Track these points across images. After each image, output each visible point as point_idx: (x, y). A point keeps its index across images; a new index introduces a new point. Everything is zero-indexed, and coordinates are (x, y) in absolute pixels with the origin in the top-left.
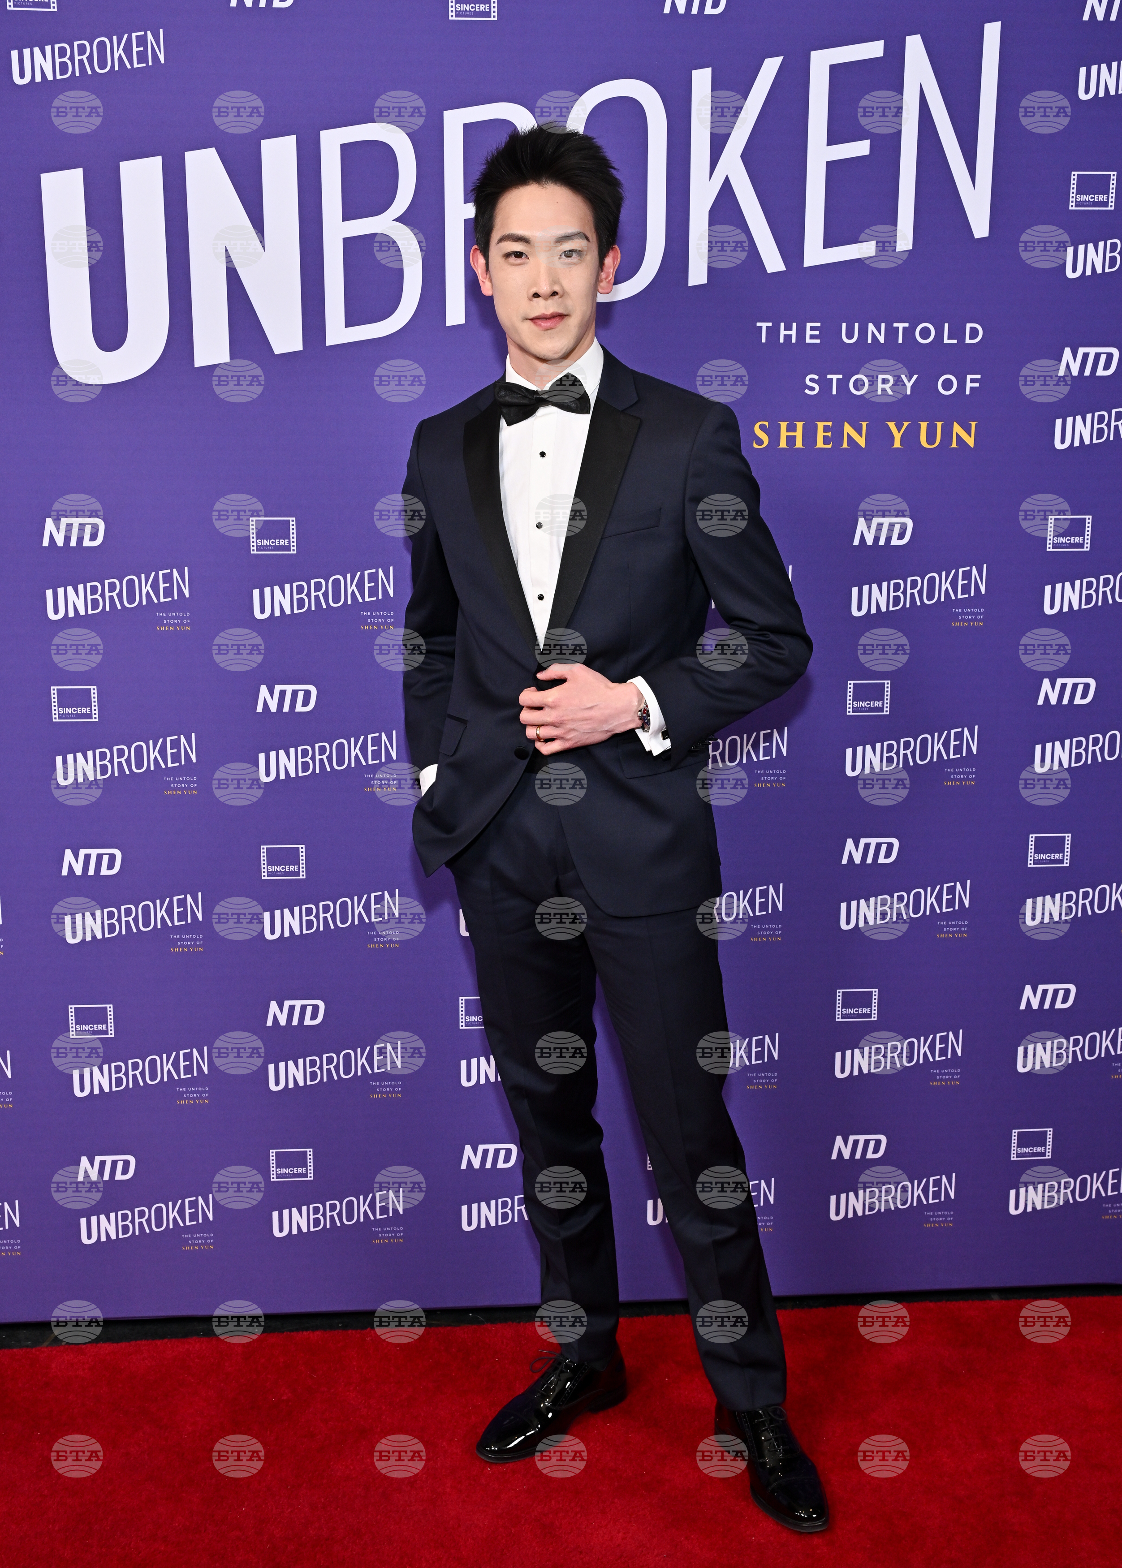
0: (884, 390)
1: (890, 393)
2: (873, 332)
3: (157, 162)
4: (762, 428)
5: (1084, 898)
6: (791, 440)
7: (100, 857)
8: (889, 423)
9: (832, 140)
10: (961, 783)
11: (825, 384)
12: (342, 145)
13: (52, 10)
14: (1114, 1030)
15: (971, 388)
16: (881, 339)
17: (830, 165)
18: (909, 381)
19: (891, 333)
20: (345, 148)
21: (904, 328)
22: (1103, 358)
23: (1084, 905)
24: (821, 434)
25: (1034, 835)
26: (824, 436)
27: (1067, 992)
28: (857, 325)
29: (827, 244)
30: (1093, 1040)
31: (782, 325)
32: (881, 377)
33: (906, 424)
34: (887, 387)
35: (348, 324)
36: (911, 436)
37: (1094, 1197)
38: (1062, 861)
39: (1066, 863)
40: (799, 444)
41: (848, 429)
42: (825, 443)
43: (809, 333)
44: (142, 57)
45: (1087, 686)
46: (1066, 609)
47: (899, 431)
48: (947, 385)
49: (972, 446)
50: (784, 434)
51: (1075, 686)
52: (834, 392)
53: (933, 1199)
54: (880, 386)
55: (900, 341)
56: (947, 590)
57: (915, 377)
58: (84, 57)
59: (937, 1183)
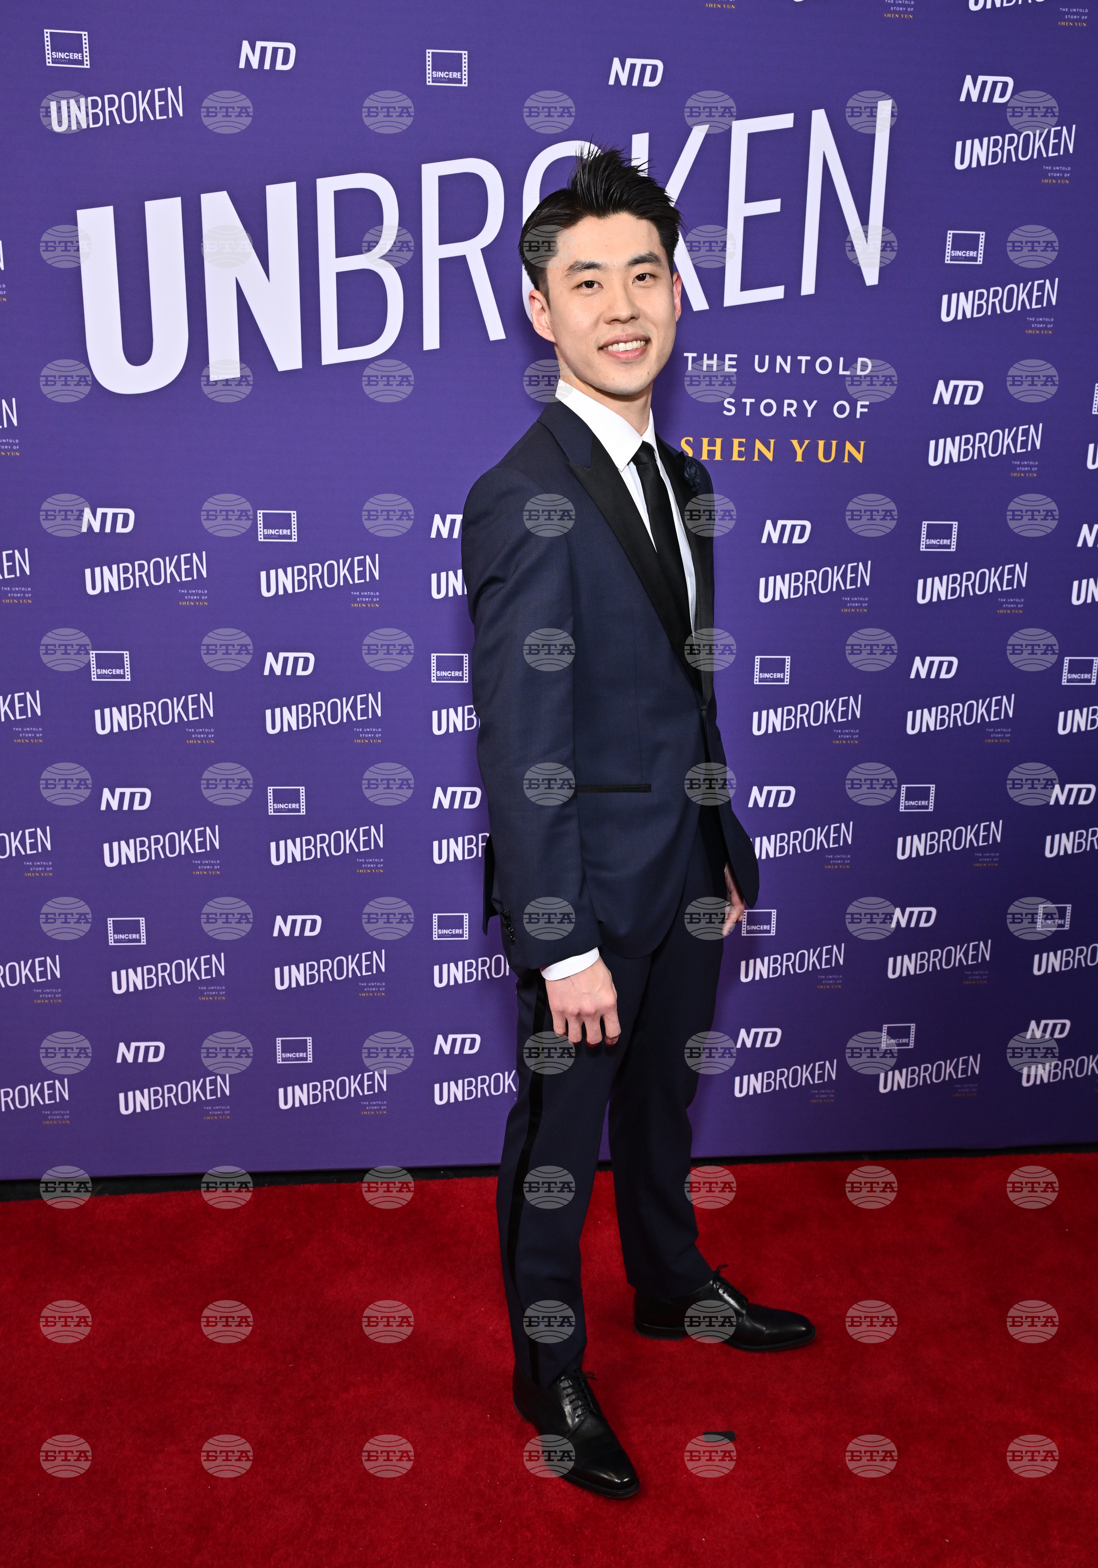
0: (789, 413)
1: (794, 415)
2: (781, 364)
3: (177, 202)
4: (687, 442)
5: (945, 837)
6: (711, 453)
7: (133, 795)
8: (793, 441)
9: (749, 198)
10: (847, 742)
11: (740, 407)
12: (335, 192)
13: (85, 67)
14: (966, 945)
15: (861, 413)
16: (788, 369)
17: (748, 220)
18: (810, 405)
19: (796, 364)
20: (337, 194)
21: (807, 361)
22: (970, 390)
23: (944, 843)
24: (736, 449)
25: (905, 786)
26: (739, 451)
27: (929, 914)
28: (767, 357)
29: (745, 287)
30: (949, 952)
31: (705, 355)
32: (786, 402)
33: (807, 442)
34: (792, 410)
35: (341, 346)
36: (810, 452)
37: (947, 1079)
38: (927, 807)
39: (931, 809)
40: (718, 457)
41: (759, 445)
42: (739, 456)
43: (727, 363)
44: (164, 110)
45: (951, 664)
46: (935, 599)
47: (801, 448)
48: (841, 409)
49: (861, 461)
50: (705, 448)
51: (941, 663)
52: (748, 414)
53: (818, 1080)
54: (786, 409)
55: (803, 371)
56: (838, 582)
57: (815, 402)
58: (114, 109)
59: (822, 1067)
